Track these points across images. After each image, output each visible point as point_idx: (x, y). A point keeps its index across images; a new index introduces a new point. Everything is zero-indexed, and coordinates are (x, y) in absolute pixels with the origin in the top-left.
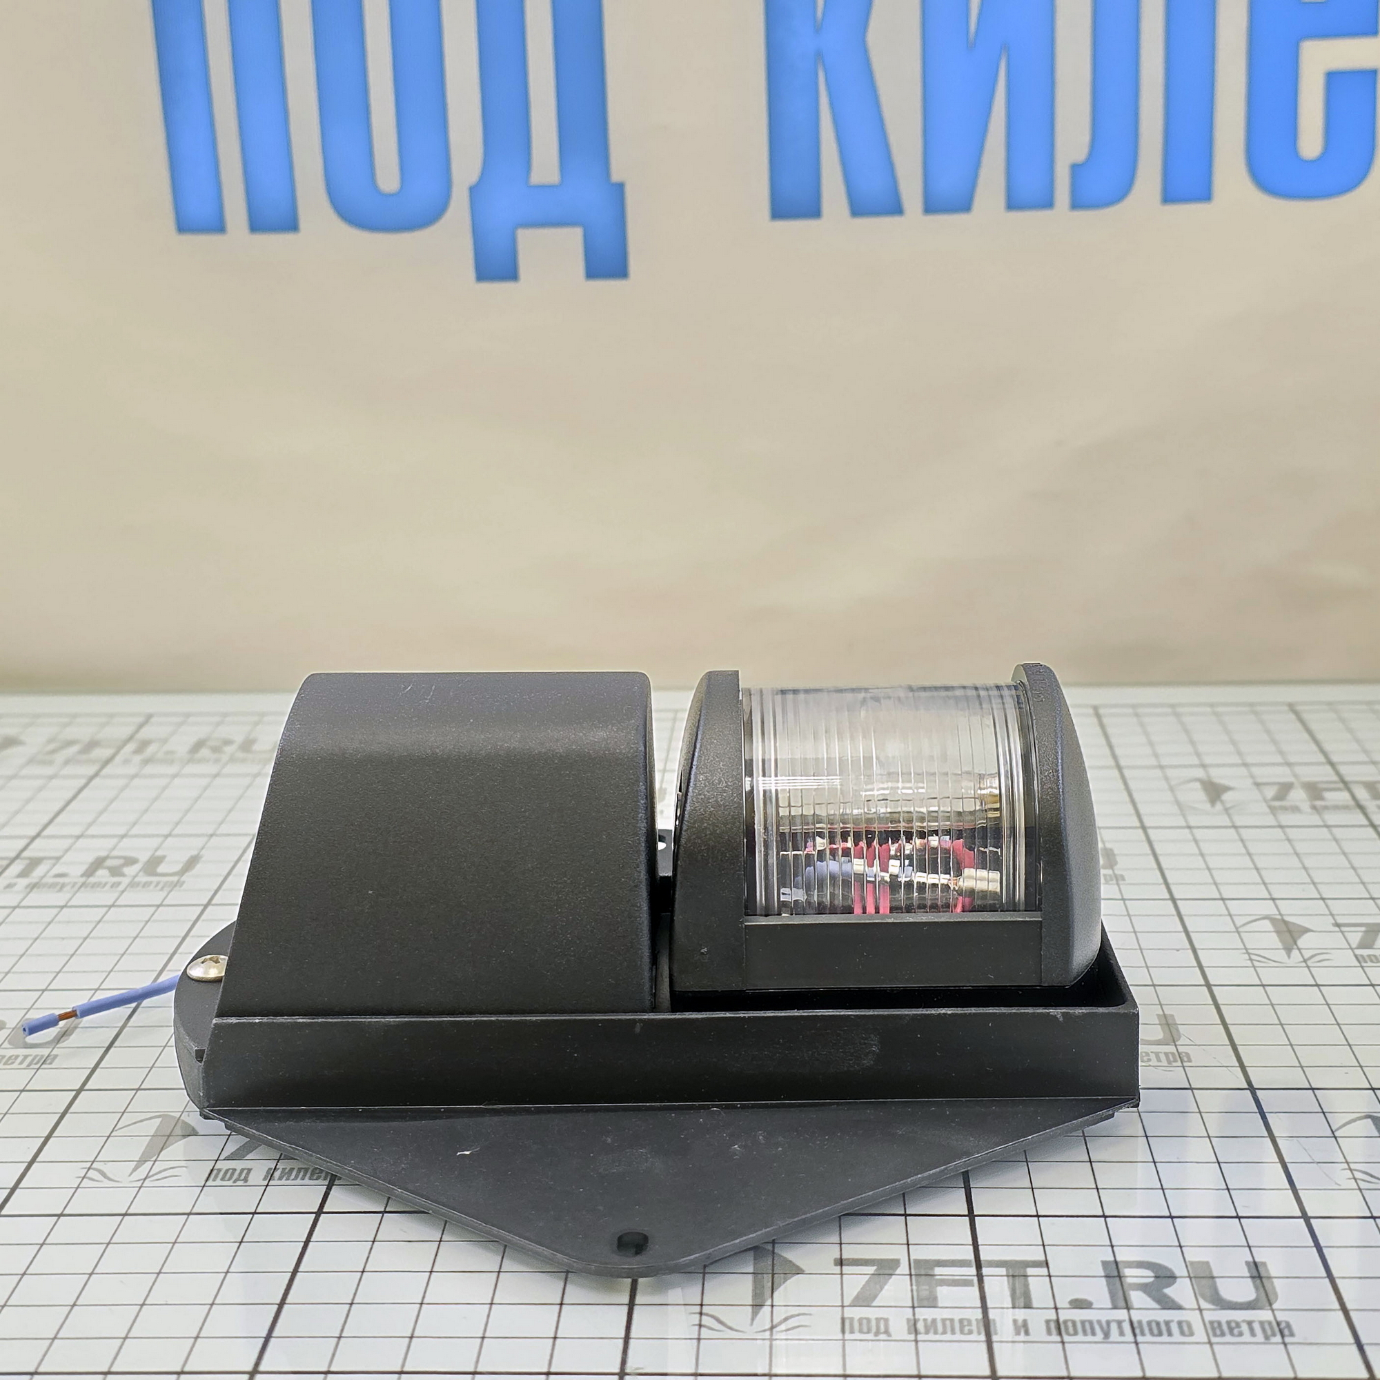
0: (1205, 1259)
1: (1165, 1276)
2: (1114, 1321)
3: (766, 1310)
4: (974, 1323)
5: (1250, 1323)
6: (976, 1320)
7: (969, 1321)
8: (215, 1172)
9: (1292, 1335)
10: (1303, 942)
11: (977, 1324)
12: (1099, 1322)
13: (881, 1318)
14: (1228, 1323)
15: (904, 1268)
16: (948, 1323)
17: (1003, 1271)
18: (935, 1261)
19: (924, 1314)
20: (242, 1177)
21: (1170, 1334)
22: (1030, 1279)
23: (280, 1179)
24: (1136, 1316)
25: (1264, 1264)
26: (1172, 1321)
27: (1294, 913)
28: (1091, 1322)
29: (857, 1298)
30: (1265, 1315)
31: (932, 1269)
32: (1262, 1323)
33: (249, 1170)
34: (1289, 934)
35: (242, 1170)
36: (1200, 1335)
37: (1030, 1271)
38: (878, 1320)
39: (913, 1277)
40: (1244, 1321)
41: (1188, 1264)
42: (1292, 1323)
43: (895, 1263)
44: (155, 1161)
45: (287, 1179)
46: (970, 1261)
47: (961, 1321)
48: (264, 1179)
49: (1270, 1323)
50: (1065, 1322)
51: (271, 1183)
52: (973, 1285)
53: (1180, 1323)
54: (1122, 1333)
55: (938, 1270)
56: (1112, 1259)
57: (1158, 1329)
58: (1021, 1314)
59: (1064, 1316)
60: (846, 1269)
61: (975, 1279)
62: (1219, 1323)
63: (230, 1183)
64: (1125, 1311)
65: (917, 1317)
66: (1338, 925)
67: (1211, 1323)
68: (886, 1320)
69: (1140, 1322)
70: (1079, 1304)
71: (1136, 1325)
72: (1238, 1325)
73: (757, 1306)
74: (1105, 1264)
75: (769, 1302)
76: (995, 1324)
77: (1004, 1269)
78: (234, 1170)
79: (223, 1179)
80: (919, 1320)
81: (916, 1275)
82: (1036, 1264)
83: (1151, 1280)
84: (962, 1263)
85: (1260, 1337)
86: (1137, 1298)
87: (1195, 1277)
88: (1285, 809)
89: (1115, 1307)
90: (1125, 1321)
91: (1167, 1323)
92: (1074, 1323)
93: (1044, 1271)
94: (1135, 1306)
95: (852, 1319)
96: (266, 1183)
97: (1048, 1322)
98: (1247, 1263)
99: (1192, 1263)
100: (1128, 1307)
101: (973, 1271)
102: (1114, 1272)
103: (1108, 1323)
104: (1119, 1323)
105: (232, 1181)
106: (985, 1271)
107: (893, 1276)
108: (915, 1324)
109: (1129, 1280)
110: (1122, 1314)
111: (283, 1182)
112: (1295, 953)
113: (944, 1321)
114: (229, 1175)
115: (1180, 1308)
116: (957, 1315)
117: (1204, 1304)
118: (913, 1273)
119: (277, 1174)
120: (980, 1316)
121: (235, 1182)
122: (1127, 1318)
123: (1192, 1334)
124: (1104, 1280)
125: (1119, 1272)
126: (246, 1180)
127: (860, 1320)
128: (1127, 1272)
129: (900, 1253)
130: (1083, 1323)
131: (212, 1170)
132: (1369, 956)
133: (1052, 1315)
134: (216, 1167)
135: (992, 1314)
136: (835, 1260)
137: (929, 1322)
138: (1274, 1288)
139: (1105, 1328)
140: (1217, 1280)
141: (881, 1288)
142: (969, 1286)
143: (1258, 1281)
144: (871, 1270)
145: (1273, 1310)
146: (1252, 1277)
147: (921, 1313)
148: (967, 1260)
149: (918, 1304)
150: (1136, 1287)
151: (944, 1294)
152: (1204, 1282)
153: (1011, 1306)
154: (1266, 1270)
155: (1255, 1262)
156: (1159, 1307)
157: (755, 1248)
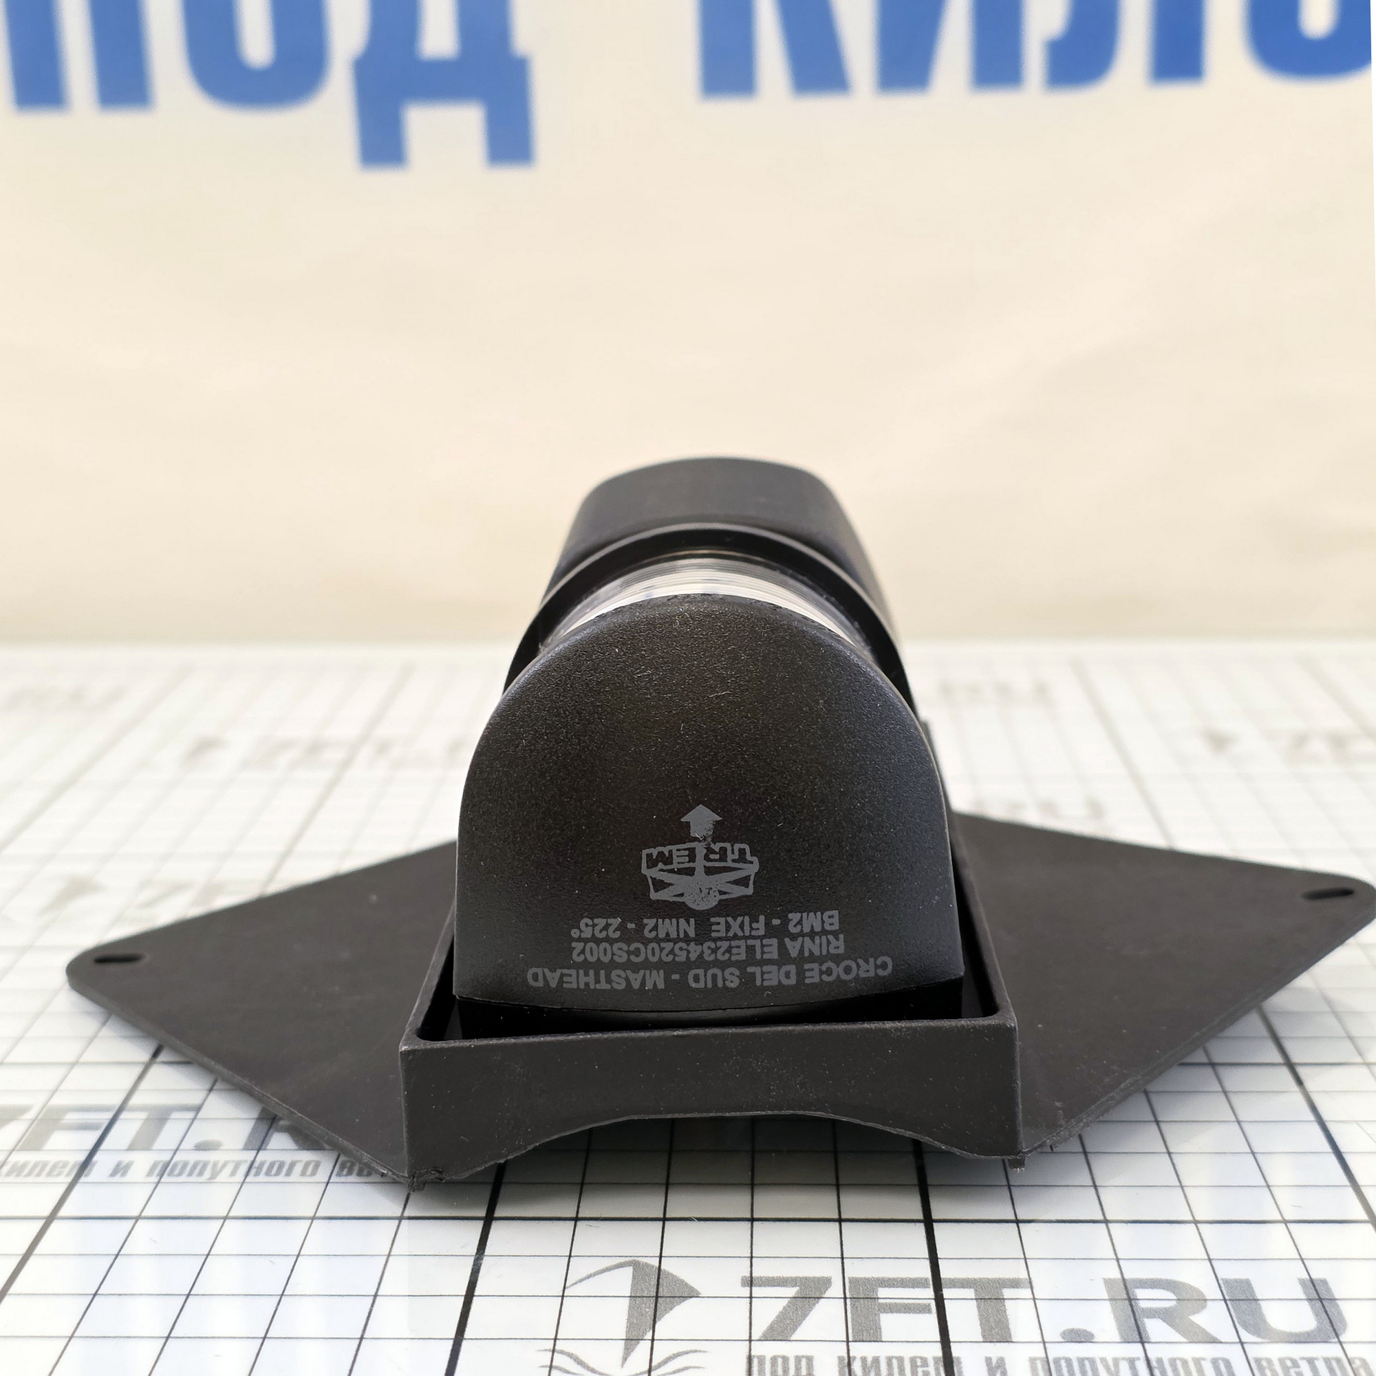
0: (1244, 1277)
1: (1190, 1299)
2: (1123, 1359)
3: (644, 1346)
4: (931, 1362)
5: (1311, 1361)
6: (934, 1358)
7: (925, 1362)
11: (936, 1363)
12: (1103, 1360)
13: (803, 1357)
14: (1282, 1361)
15: (836, 1290)
16: (895, 1362)
17: (970, 1293)
18: (878, 1279)
19: (862, 1350)
22: (1007, 1303)
23: (8, 1175)
24: (1154, 1352)
25: (1324, 1282)
26: (1204, 1359)
28: (1092, 1361)
29: (771, 1328)
30: (1332, 1350)
31: (874, 1290)
32: (1327, 1361)
37: (1007, 1293)
38: (798, 1359)
39: (848, 1301)
40: (1303, 1358)
41: (1221, 1282)
42: (1369, 1361)
43: (826, 1282)
45: (18, 1176)
46: (926, 1280)
47: (913, 1360)
49: (1338, 1361)
50: (1057, 1361)
52: (930, 1311)
53: (1215, 1362)
54: (1135, 1375)
55: (883, 1293)
56: (1119, 1276)
57: (1186, 1370)
58: (995, 1351)
59: (1055, 1351)
60: (757, 1291)
61: (933, 1304)
62: (1269, 1361)
64: (1139, 1345)
65: (851, 1355)
67: (1258, 1361)
68: (810, 1360)
69: (1160, 1361)
70: (1077, 1336)
71: (1154, 1364)
72: (1295, 1364)
73: (631, 1341)
74: (1108, 1283)
75: (649, 1335)
76: (959, 1363)
77: (973, 1291)
80: (855, 1358)
81: (850, 1298)
82: (1015, 1284)
83: (1173, 1303)
84: (915, 1283)
86: (1154, 1328)
87: (1230, 1300)
89: (1126, 1341)
90: (1139, 1359)
91: (1197, 1361)
92: (1069, 1361)
93: (1026, 1293)
94: (1152, 1340)
95: (762, 1360)
97: (1033, 1361)
98: (1302, 1282)
99: (1226, 1282)
100: (1143, 1341)
101: (929, 1293)
102: (1123, 1293)
103: (1116, 1361)
104: (1132, 1362)
106: (946, 1293)
107: (822, 1300)
108: (849, 1364)
109: (1143, 1304)
110: (1135, 1350)
111: (11, 1179)
113: (889, 1360)
115: (1214, 1341)
116: (907, 1352)
117: (1246, 1336)
118: (848, 1296)
119: (5, 1169)
120: (939, 1353)
122: (1142, 1355)
124: (1108, 1304)
125: (1127, 1292)
127: (774, 1360)
128: (1140, 1293)
129: (831, 1270)
130: (1081, 1361)
133: (1038, 1351)
135: (956, 1351)
136: (744, 1279)
137: (869, 1360)
138: (1340, 1313)
139: (1112, 1368)
140: (1262, 1303)
141: (805, 1316)
142: (925, 1312)
143: (1318, 1304)
144: (792, 1291)
145: (1341, 1343)
146: (1309, 1300)
147: (858, 1350)
148: (921, 1279)
149: (854, 1336)
150: (1153, 1313)
151: (890, 1324)
152: (1244, 1305)
153: (981, 1340)
154: (1328, 1290)
155: (1312, 1280)
156: (1185, 1340)
157: (636, 1265)
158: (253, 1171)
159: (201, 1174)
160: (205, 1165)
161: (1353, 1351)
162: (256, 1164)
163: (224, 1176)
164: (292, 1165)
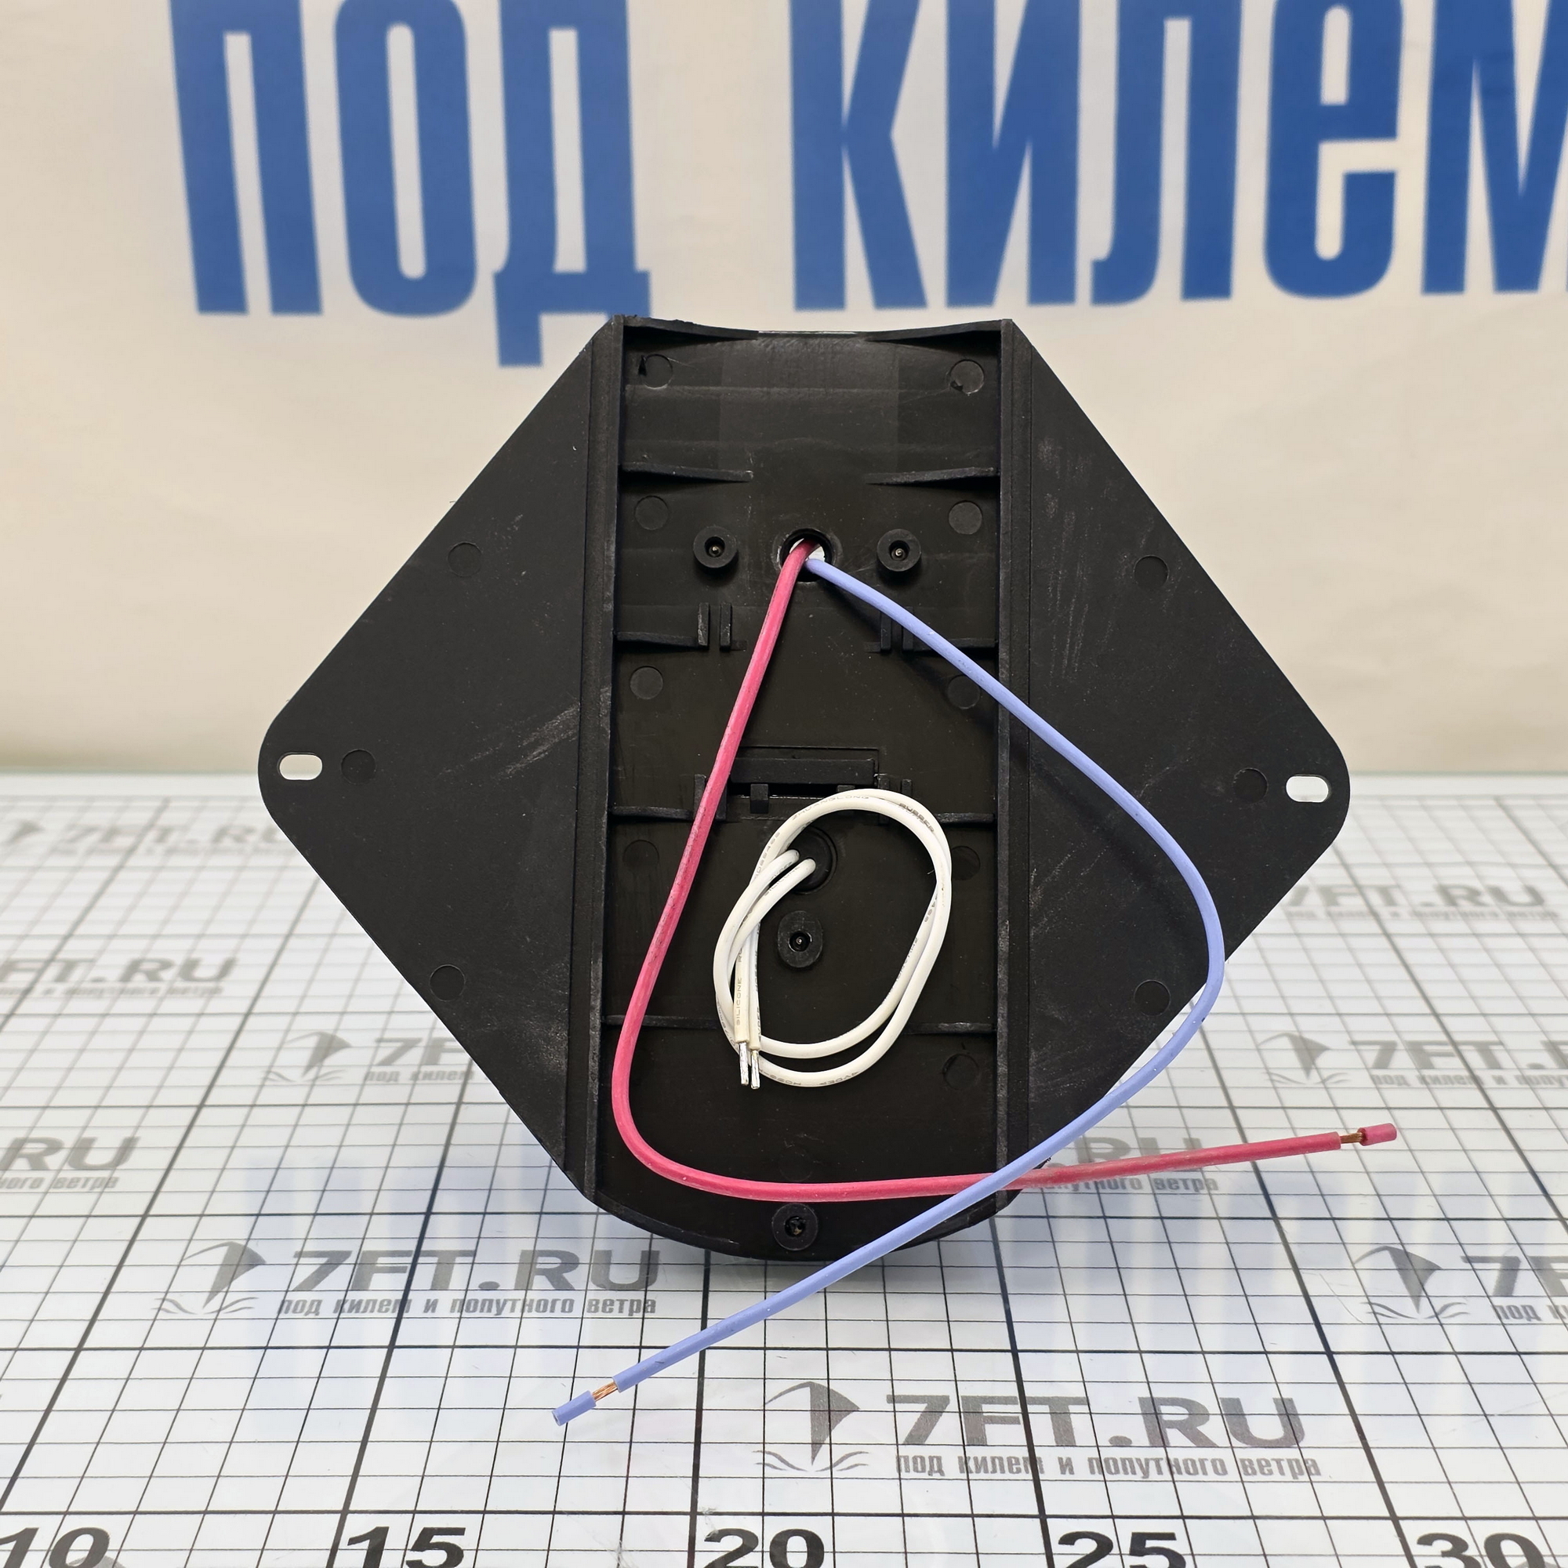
0: (1236, 1397)
1: (1198, 1413)
2: (1152, 1459)
3: (825, 1449)
4: (1022, 1461)
5: (1278, 1461)
6: (1023, 1458)
7: (1017, 1460)
8: (286, 1304)
9: (1318, 1473)
10: (1323, 1061)
11: (1025, 1462)
12: (1138, 1460)
13: (934, 1457)
14: (1259, 1461)
15: (953, 1406)
16: (997, 1461)
18: (982, 1397)
19: (973, 1452)
20: (313, 1310)
21: (1205, 1473)
22: (1072, 1416)
23: (350, 1311)
24: (1173, 1454)
25: (1291, 1402)
26: (1206, 1459)
27: (1312, 1030)
28: (1130, 1461)
29: (910, 1435)
30: (1292, 1453)
31: (981, 1406)
32: (1289, 1461)
33: (320, 1302)
34: (1308, 1052)
35: (313, 1302)
36: (1233, 1474)
37: (1072, 1408)
38: (931, 1459)
39: (962, 1414)
40: (1273, 1459)
41: (1220, 1401)
42: (1317, 1461)
43: (945, 1400)
44: (227, 1292)
45: (357, 1312)
46: (1016, 1398)
47: (1009, 1459)
48: (335, 1312)
49: (1297, 1461)
50: (1107, 1460)
51: (342, 1315)
52: (1019, 1423)
53: (1213, 1461)
54: (1160, 1472)
55: (986, 1408)
56: (1149, 1395)
57: (1194, 1468)
58: (1065, 1452)
59: (1106, 1453)
60: (899, 1407)
61: (1021, 1416)
62: (1250, 1461)
63: (301, 1315)
64: (1163, 1449)
65: (967, 1456)
66: (1354, 1043)
67: (1243, 1461)
68: (939, 1459)
69: (1176, 1460)
70: (1120, 1442)
71: (1173, 1463)
72: (1268, 1464)
73: (816, 1444)
74: (1142, 1401)
75: (827, 1440)
76: (1041, 1462)
77: (1047, 1407)
78: (305, 1302)
79: (294, 1311)
80: (970, 1458)
81: (964, 1412)
82: (1077, 1401)
83: (1186, 1417)
84: (1007, 1401)
85: (1289, 1476)
86: (1174, 1436)
87: (1226, 1415)
88: (1300, 915)
89: (1153, 1445)
90: (1162, 1459)
91: (1202, 1461)
92: (1115, 1461)
93: (1085, 1409)
94: (1171, 1445)
95: (907, 1458)
96: (336, 1315)
97: (1090, 1460)
98: (1275, 1400)
99: (1223, 1399)
100: (1165, 1444)
101: (1018, 1408)
102: (1152, 1409)
103: (1147, 1461)
104: (1157, 1461)
105: (303, 1313)
106: (1030, 1408)
107: (943, 1414)
108: (966, 1463)
109: (1166, 1418)
110: (1159, 1452)
111: (353, 1314)
112: (1314, 1073)
113: (993, 1459)
114: (299, 1307)
115: (1214, 1446)
116: (1005, 1453)
117: (1235, 1443)
118: (962, 1411)
119: (347, 1306)
120: (1027, 1455)
121: (306, 1314)
122: (1164, 1456)
123: (1225, 1472)
124: (1141, 1417)
125: (1155, 1409)
126: (317, 1312)
127: (915, 1458)
128: (1164, 1409)
129: (948, 1390)
130: (1123, 1460)
131: (283, 1302)
132: (1385, 1077)
133: (1094, 1453)
134: (287, 1298)
135: (1038, 1452)
136: (888, 1398)
137: (980, 1459)
138: (1301, 1426)
139: (1144, 1466)
140: (1247, 1417)
141: (933, 1426)
142: (1015, 1423)
143: (1286, 1418)
144: (922, 1407)
145: (1300, 1448)
146: (1280, 1415)
147: (972, 1452)
148: (1012, 1397)
149: (968, 1442)
150: (1172, 1425)
151: (993, 1432)
152: (1235, 1419)
153: (1055, 1444)
154: (1294, 1407)
155: (1282, 1399)
156: (1194, 1445)
157: (811, 1385)
158: (527, 1308)
159: (489, 1310)
160: (491, 1301)
161: (1307, 1454)
162: (527, 1302)
163: (506, 1312)
164: (554, 1302)
